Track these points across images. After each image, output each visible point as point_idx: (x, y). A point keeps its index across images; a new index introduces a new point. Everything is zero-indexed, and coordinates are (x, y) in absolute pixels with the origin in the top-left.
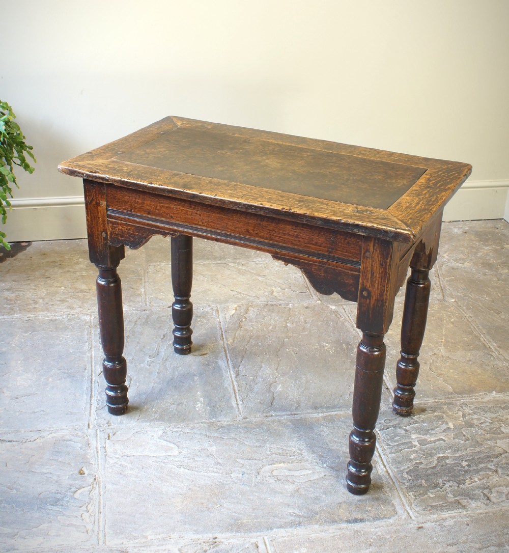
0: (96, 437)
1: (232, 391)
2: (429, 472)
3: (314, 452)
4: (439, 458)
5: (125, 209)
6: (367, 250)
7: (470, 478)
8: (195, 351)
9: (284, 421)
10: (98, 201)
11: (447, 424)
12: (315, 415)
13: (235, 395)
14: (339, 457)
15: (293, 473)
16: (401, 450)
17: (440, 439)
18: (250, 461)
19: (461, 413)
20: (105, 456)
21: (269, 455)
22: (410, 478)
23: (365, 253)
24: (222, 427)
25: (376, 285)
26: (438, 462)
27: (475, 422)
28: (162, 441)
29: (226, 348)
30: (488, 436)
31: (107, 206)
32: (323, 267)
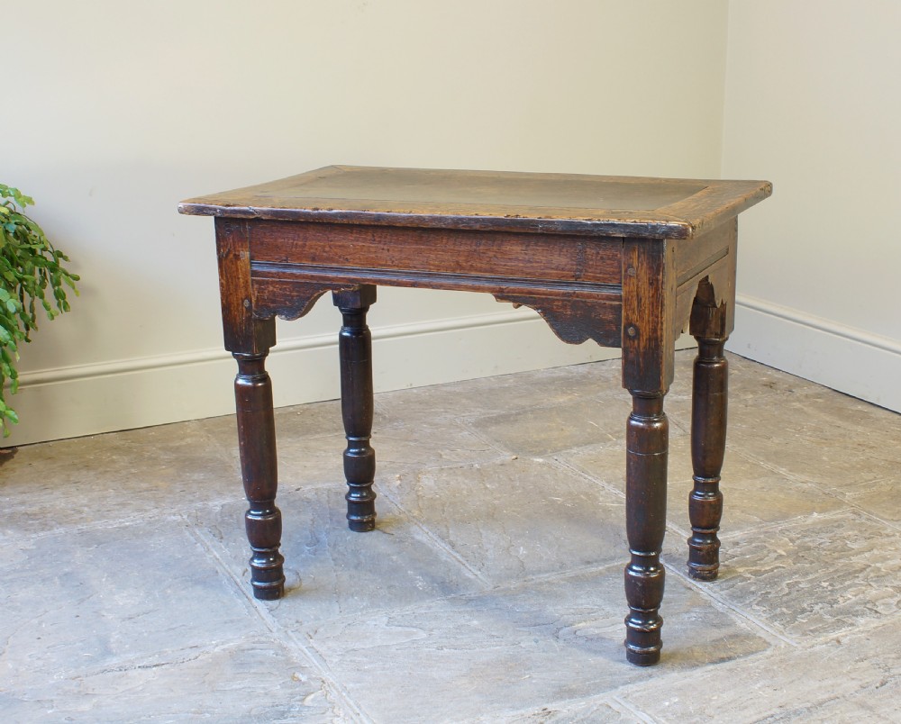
2: (785, 599)
5: (277, 259)
6: (629, 265)
10: (237, 253)
23: (626, 271)
25: (646, 317)
31: (252, 258)
32: (569, 301)
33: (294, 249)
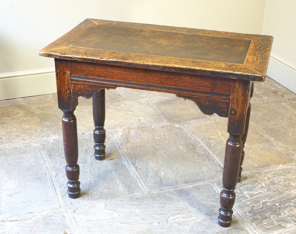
0: (67, 212)
1: (136, 178)
2: (260, 210)
3: (194, 207)
4: (263, 203)
5: (82, 75)
6: (235, 88)
7: (283, 212)
8: (107, 157)
9: (172, 192)
10: (64, 72)
11: (261, 184)
12: (188, 187)
13: (139, 180)
14: (208, 208)
15: (186, 219)
16: (241, 201)
17: (260, 193)
18: (161, 216)
19: (266, 178)
20: (76, 222)
21: (170, 211)
22: (251, 215)
23: (233, 89)
24: (138, 199)
25: (240, 107)
26: (263, 205)
27: (275, 181)
28: (106, 210)
29: (125, 154)
30: (285, 188)
31: (71, 74)
32: (208, 99)
33: (90, 72)
